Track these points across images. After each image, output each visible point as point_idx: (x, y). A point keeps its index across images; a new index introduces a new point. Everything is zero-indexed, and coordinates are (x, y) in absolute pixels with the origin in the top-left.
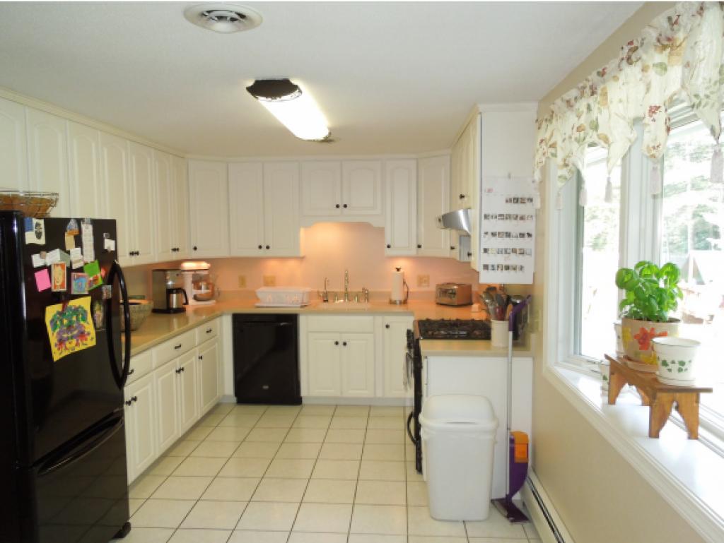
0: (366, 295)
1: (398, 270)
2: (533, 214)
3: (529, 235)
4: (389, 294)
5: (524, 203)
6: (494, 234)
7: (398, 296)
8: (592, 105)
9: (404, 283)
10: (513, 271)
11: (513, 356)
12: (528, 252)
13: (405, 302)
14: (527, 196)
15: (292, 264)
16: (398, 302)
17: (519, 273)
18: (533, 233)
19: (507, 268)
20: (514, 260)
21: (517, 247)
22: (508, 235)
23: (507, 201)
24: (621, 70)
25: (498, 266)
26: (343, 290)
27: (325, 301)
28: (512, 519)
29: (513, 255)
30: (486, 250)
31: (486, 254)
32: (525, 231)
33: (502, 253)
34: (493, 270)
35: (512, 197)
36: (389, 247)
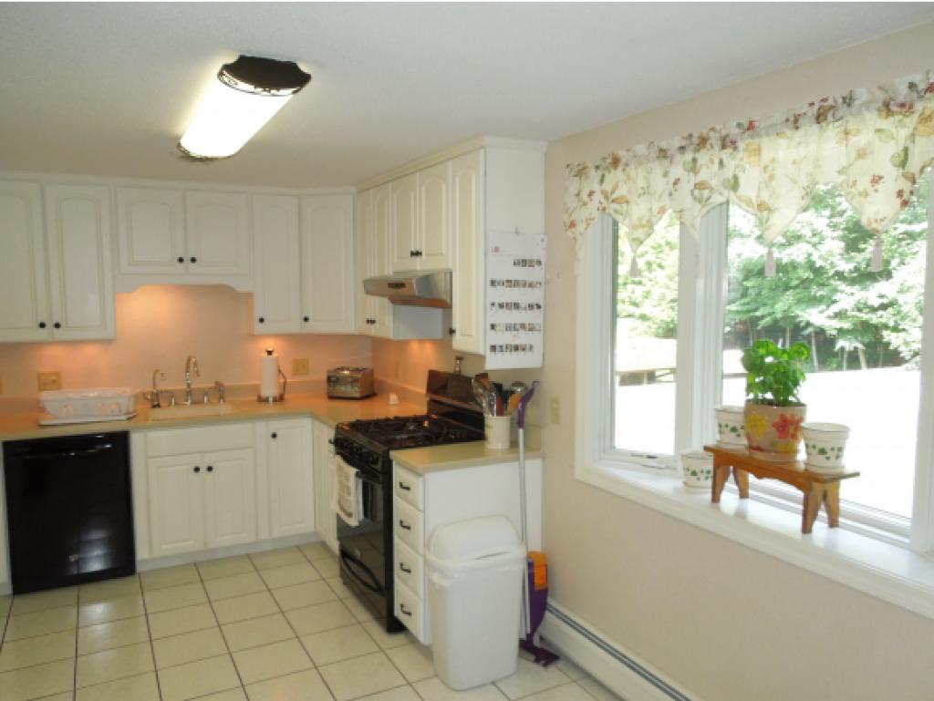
0: (220, 392)
1: (270, 353)
2: (542, 280)
3: (539, 307)
4: (257, 388)
5: (532, 266)
6: (501, 306)
7: (270, 391)
8: (725, 161)
9: (280, 371)
10: (522, 353)
11: (525, 459)
12: (537, 328)
13: (280, 399)
14: (535, 257)
15: (91, 351)
16: (271, 400)
17: (528, 354)
18: (542, 304)
19: (516, 348)
20: (523, 338)
21: (526, 321)
22: (517, 306)
23: (515, 264)
24: (797, 128)
25: (507, 347)
26: (184, 387)
27: (154, 406)
28: (543, 662)
29: (522, 332)
30: (493, 327)
31: (493, 331)
32: (534, 301)
33: (510, 330)
34: (502, 351)
35: (521, 257)
36: (262, 320)
